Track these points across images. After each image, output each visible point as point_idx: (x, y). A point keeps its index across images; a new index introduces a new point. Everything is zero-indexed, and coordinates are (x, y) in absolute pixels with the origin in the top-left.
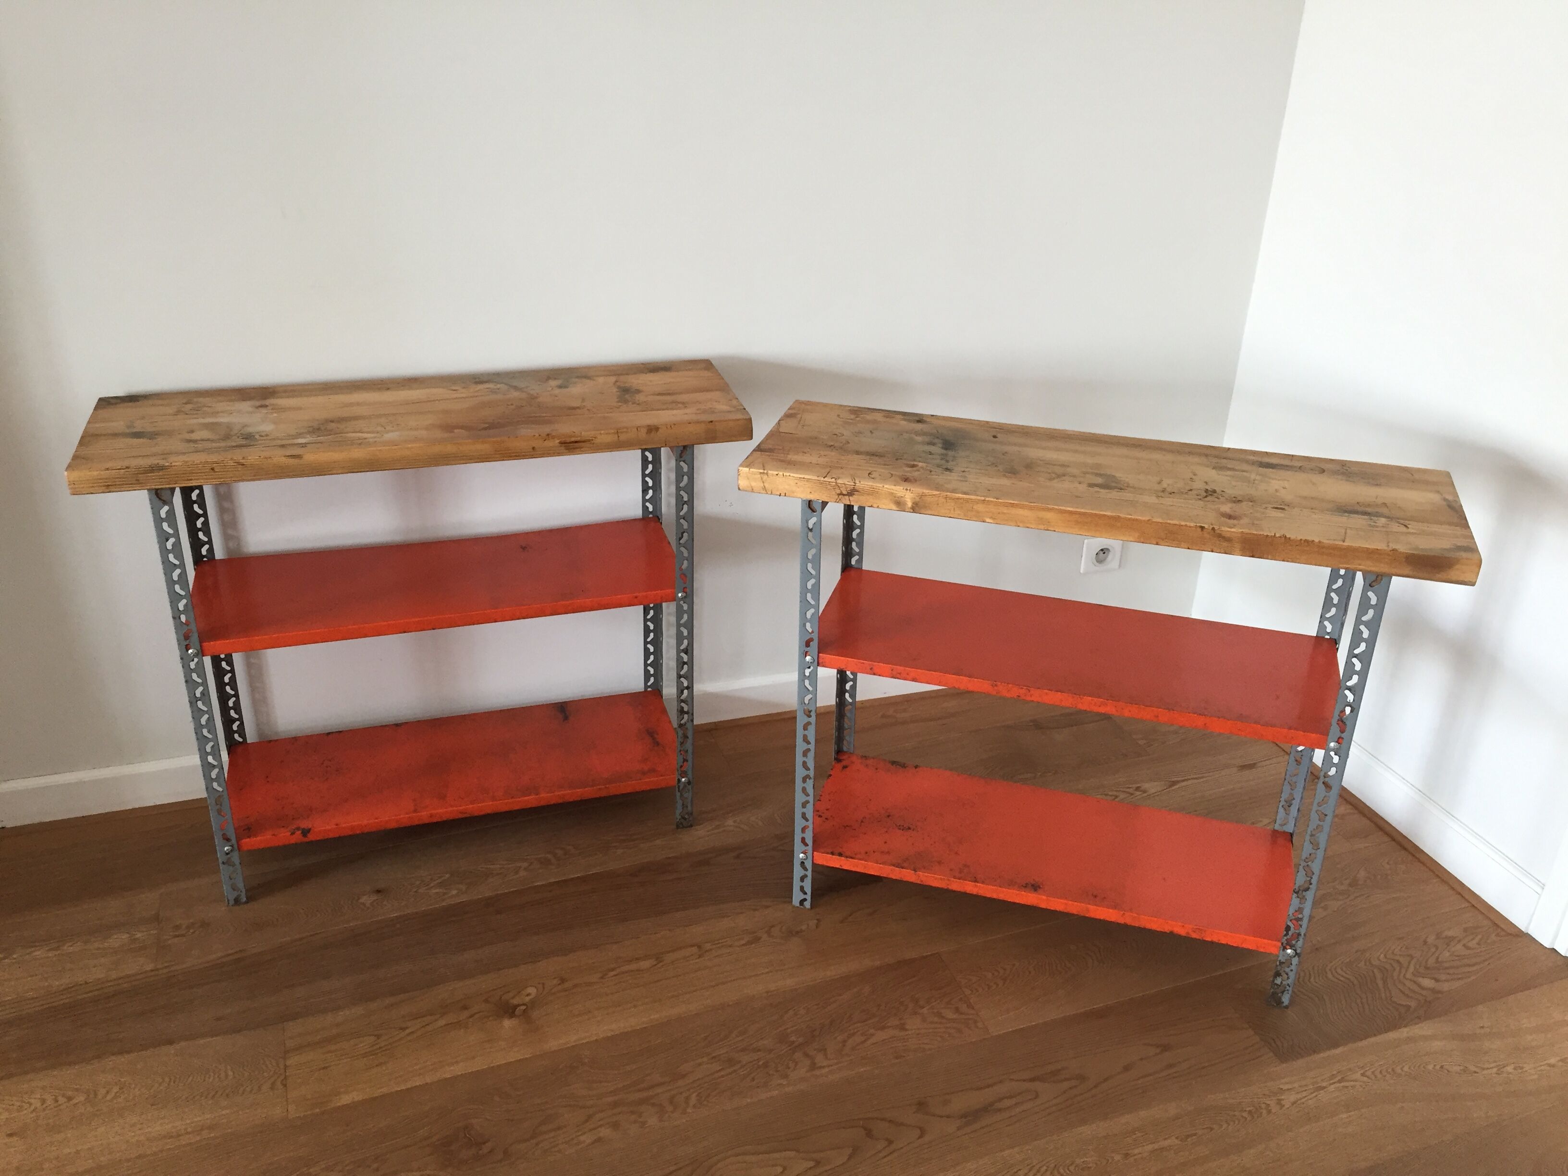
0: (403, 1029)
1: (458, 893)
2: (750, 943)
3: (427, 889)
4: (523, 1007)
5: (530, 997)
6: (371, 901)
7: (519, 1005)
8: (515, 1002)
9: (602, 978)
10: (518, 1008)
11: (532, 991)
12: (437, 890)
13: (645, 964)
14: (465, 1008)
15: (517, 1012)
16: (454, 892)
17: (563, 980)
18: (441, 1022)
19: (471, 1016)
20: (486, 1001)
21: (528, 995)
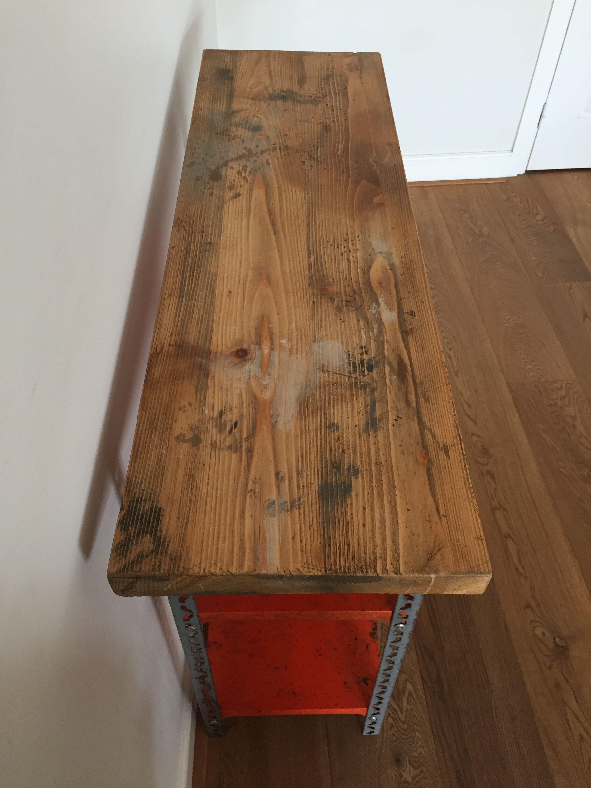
0: (582, 737)
1: (410, 682)
2: (493, 477)
3: (402, 713)
4: (557, 640)
5: (546, 632)
6: (411, 768)
7: (555, 643)
8: (551, 645)
9: (526, 578)
10: (560, 644)
11: (538, 631)
12: (405, 701)
13: (512, 547)
14: (557, 685)
15: (562, 644)
16: (409, 686)
17: (528, 606)
18: (574, 705)
19: (567, 681)
20: (550, 667)
21: (543, 634)
